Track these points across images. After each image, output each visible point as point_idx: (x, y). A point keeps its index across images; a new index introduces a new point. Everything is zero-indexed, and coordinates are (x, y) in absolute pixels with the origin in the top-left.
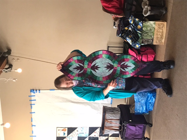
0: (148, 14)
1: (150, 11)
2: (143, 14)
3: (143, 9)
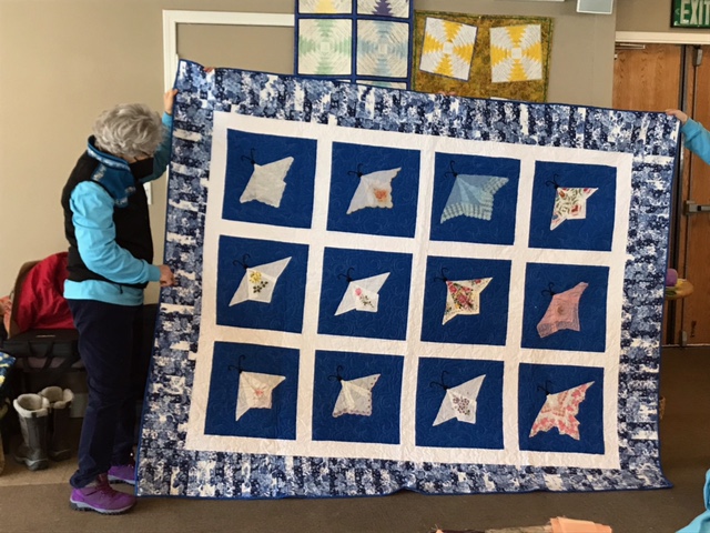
0: (23, 413)
1: (34, 414)
2: (20, 397)
3: (36, 393)
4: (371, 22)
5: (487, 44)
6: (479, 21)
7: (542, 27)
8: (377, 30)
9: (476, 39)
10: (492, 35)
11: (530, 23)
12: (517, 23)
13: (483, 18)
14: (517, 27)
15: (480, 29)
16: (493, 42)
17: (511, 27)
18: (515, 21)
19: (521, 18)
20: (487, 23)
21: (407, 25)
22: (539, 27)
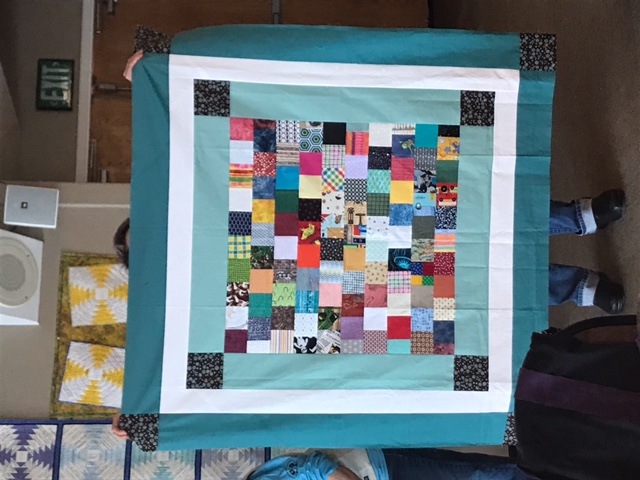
4: (61, 471)
5: (90, 329)
6: (63, 339)
7: (72, 265)
8: (71, 464)
9: (85, 342)
10: (79, 324)
11: (67, 280)
12: (67, 294)
13: (59, 334)
14: (72, 295)
15: (73, 337)
16: (88, 322)
17: (71, 301)
18: (65, 297)
19: (61, 290)
20: (66, 330)
21: (66, 427)
22: (71, 269)
